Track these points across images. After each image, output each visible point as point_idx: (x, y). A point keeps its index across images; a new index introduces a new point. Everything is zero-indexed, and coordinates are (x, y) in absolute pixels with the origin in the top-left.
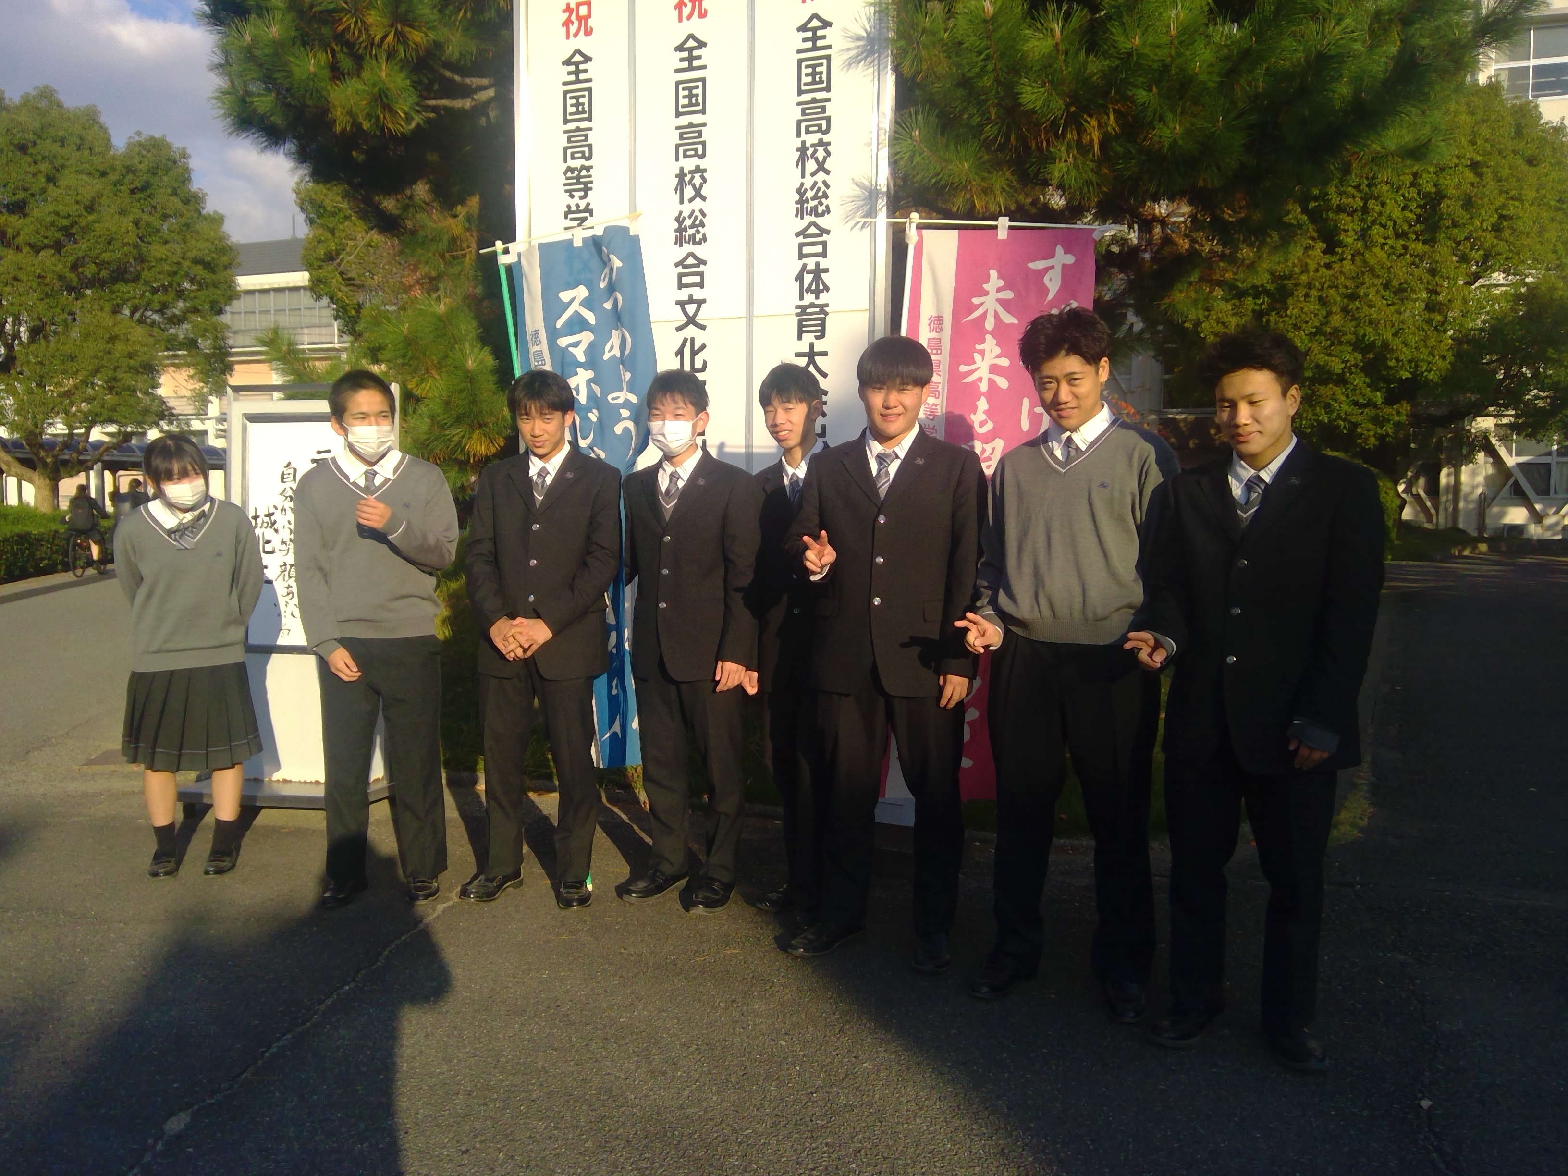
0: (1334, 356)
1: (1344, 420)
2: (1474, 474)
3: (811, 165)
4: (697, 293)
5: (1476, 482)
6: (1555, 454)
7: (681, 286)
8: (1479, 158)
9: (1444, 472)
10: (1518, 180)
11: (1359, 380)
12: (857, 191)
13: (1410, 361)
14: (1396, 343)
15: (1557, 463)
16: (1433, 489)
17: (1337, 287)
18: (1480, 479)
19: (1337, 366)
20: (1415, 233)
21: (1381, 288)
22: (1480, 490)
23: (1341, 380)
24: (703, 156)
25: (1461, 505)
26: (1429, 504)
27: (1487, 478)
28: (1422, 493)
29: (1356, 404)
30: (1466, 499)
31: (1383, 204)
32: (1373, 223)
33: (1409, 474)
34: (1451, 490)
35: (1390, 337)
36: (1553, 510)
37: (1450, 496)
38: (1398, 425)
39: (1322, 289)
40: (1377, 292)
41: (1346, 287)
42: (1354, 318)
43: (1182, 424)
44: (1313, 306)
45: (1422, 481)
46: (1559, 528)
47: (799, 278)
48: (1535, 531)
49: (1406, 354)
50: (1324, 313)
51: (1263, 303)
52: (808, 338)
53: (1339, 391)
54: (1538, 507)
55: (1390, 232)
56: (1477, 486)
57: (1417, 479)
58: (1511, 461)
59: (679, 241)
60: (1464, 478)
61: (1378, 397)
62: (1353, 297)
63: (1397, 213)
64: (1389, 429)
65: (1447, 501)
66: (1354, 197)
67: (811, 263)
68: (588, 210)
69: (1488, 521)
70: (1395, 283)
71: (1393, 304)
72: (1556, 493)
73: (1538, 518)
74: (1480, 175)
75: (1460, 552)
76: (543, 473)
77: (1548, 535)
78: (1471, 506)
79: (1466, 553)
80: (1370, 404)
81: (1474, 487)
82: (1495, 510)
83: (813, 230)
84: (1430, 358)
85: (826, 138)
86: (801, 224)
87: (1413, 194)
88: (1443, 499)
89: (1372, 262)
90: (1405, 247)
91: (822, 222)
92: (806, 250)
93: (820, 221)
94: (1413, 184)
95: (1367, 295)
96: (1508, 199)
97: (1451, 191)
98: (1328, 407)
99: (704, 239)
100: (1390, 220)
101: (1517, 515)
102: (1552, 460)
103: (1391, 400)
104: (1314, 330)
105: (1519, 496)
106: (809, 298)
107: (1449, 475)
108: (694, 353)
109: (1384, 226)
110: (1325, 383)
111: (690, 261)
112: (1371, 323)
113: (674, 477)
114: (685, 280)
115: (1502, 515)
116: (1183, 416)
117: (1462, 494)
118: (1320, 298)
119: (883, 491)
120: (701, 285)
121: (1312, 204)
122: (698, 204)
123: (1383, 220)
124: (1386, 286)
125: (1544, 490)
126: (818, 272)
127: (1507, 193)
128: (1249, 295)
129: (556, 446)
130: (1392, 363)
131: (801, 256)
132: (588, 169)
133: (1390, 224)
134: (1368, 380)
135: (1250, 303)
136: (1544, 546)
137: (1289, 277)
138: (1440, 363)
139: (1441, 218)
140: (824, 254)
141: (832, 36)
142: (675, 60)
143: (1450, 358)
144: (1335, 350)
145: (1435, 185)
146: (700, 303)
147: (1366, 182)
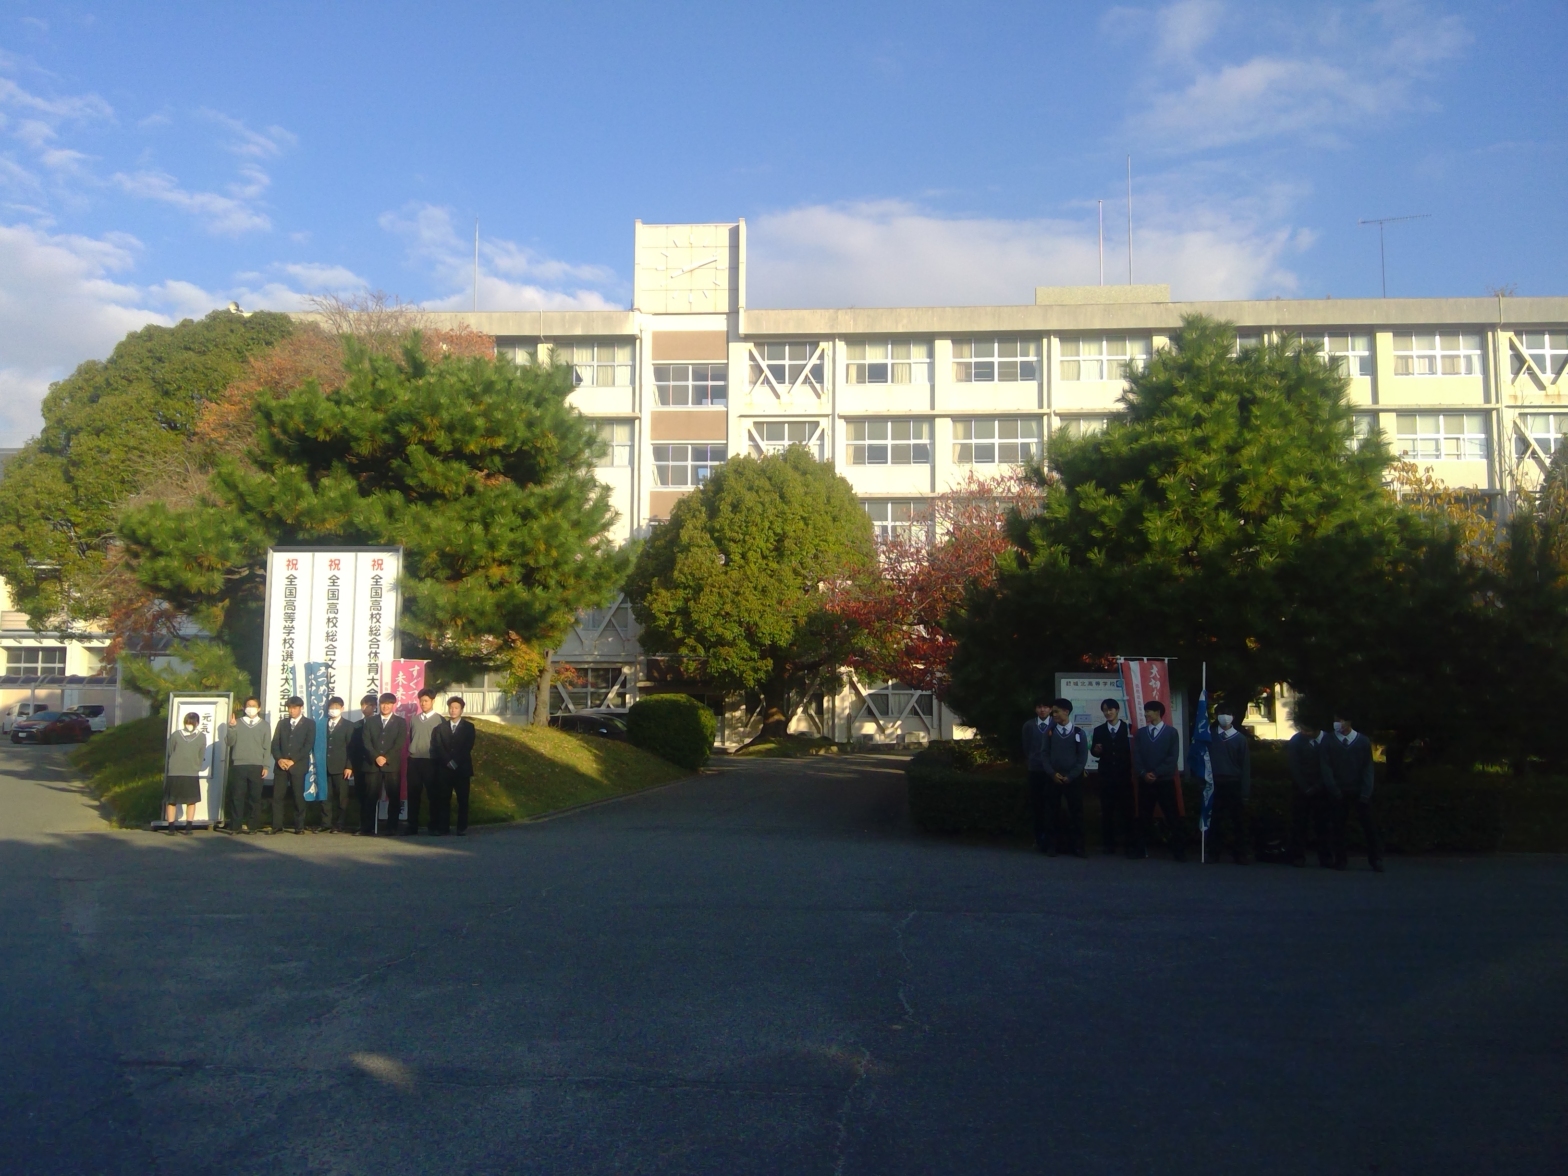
0: (727, 630)
1: (736, 669)
2: (843, 700)
3: (375, 620)
4: (333, 658)
5: (845, 706)
6: (890, 688)
7: (327, 655)
8: (806, 515)
9: (826, 699)
10: (825, 530)
11: (744, 645)
12: (390, 630)
13: (770, 634)
14: (761, 623)
15: (892, 694)
16: (820, 711)
17: (728, 587)
18: (847, 704)
19: (729, 636)
20: (772, 557)
21: (753, 590)
22: (847, 711)
23: (732, 644)
24: (337, 614)
25: (836, 721)
26: (817, 720)
27: (852, 703)
28: (813, 714)
29: (743, 659)
30: (839, 717)
31: (754, 538)
32: (749, 549)
33: (805, 700)
34: (831, 711)
35: (757, 619)
36: (891, 724)
37: (830, 715)
38: (767, 672)
39: (720, 588)
40: (751, 591)
41: (734, 587)
42: (738, 607)
43: (662, 664)
44: (715, 598)
45: (814, 705)
46: (895, 736)
47: (370, 655)
48: (879, 738)
49: (766, 629)
50: (722, 602)
51: (689, 593)
52: (372, 674)
53: (731, 650)
54: (881, 722)
55: (759, 555)
56: (846, 708)
57: (811, 704)
58: (865, 692)
59: (327, 640)
60: (837, 703)
61: (755, 655)
62: (737, 594)
63: (762, 544)
64: (762, 675)
65: (828, 718)
66: (738, 533)
67: (374, 651)
68: (292, 627)
69: (853, 732)
70: (760, 587)
71: (760, 599)
72: (892, 713)
73: (881, 729)
74: (807, 525)
75: (817, 752)
76: (294, 722)
77: (888, 741)
78: (842, 722)
79: (822, 752)
80: (751, 659)
81: (844, 709)
82: (857, 724)
83: (375, 640)
84: (780, 633)
85: (380, 612)
86: (371, 638)
87: (771, 533)
88: (826, 716)
89: (749, 573)
90: (767, 564)
91: (378, 638)
92: (372, 646)
93: (377, 637)
94: (769, 528)
95: (744, 593)
96: (821, 540)
97: (792, 534)
98: (725, 660)
99: (336, 640)
100: (759, 548)
101: (869, 728)
102: (889, 692)
103: (763, 657)
104: (716, 613)
105: (871, 715)
106: (373, 662)
107: (828, 701)
108: (331, 677)
109: (755, 551)
110: (723, 646)
111: (331, 647)
112: (746, 610)
113: (333, 723)
114: (328, 653)
115: (861, 728)
116: (663, 658)
117: (837, 714)
118: (719, 593)
119: (384, 726)
120: (334, 655)
121: (716, 534)
122: (334, 628)
123: (755, 548)
124: (755, 588)
125: (885, 713)
126: (376, 654)
127: (820, 537)
128: (681, 588)
129: (298, 715)
130: (760, 635)
131: (370, 648)
132: (294, 613)
133: (759, 550)
134: (749, 644)
135: (681, 593)
136: (888, 748)
137: (702, 579)
138: (787, 636)
139: (784, 550)
140: (378, 648)
141: (382, 582)
142: (329, 582)
143: (792, 632)
144: (727, 625)
145: (783, 529)
146: (334, 661)
147: (744, 524)
